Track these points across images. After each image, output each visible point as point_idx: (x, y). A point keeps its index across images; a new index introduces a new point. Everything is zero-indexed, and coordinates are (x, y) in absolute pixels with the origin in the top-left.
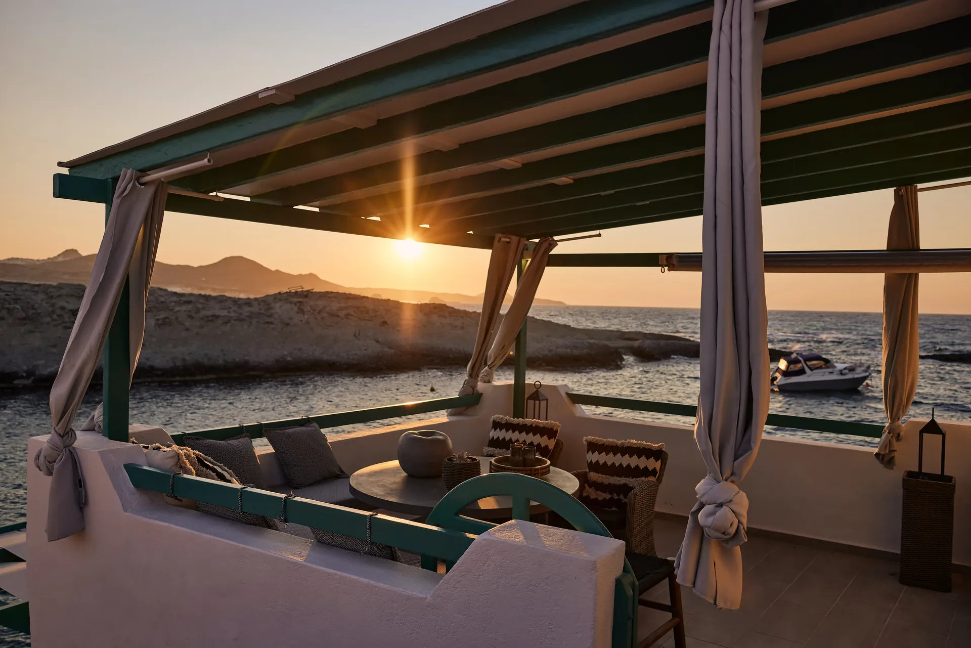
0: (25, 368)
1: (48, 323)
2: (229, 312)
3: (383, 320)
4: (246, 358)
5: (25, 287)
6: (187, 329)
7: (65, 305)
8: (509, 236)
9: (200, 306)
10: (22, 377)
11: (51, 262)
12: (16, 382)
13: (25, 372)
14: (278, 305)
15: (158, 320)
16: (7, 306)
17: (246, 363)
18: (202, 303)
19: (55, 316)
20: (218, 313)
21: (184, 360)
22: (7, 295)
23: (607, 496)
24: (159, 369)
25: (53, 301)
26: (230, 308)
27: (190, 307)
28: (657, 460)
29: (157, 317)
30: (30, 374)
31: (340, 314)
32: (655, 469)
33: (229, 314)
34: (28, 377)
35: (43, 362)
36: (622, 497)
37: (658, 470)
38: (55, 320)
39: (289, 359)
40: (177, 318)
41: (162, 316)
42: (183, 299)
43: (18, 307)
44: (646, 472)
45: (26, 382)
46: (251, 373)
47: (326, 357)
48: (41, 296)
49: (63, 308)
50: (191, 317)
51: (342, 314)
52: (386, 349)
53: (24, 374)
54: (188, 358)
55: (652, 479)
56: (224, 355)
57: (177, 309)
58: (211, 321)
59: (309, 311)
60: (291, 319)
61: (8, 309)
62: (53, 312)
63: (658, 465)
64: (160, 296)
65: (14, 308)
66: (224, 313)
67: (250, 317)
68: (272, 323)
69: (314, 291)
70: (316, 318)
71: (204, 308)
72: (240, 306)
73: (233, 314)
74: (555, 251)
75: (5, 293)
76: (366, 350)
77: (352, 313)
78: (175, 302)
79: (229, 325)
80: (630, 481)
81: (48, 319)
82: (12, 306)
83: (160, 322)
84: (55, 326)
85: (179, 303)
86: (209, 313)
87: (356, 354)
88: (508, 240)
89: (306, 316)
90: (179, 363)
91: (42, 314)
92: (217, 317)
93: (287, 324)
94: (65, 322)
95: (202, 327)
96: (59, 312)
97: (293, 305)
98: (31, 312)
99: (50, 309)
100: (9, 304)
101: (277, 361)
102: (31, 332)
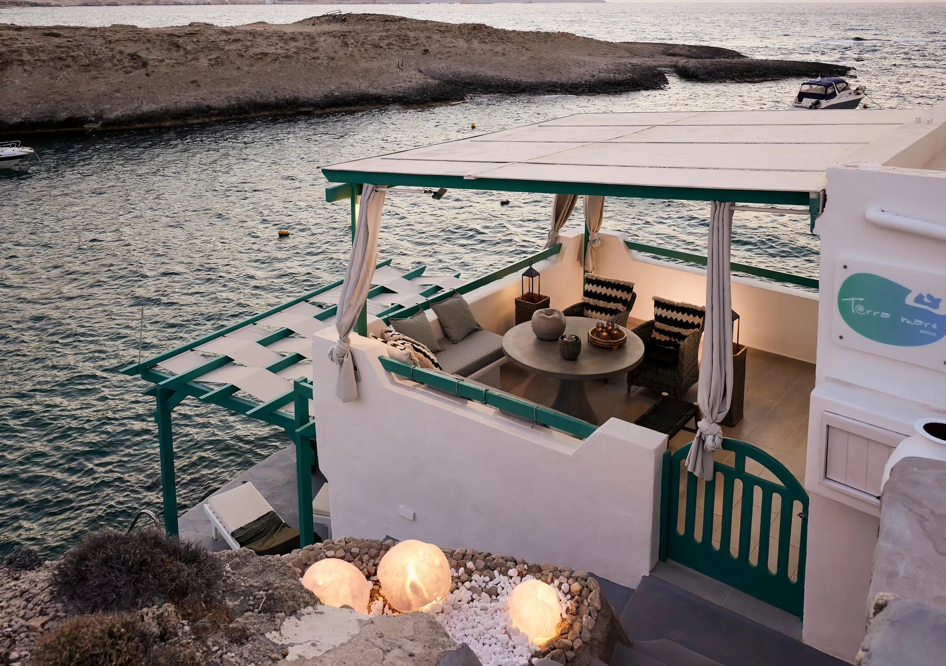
0: (93, 112)
1: (110, 69)
2: (277, 49)
3: (424, 48)
5: (83, 31)
6: (239, 68)
7: (123, 48)
9: (248, 44)
10: (91, 121)
12: (86, 126)
13: (93, 116)
14: (322, 39)
15: (210, 60)
16: (72, 54)
17: (297, 99)
18: (250, 41)
19: (115, 61)
20: (266, 50)
22: (68, 41)
23: (668, 339)
24: (214, 109)
25: (112, 46)
26: (277, 44)
27: (238, 45)
28: (700, 317)
29: (210, 57)
30: (98, 118)
31: (381, 45)
32: (699, 324)
33: (276, 51)
34: (96, 122)
35: (109, 106)
36: (677, 340)
37: (701, 323)
38: (115, 65)
39: (337, 94)
40: (228, 57)
41: (214, 56)
42: (232, 37)
43: (82, 54)
44: (692, 326)
45: (96, 126)
46: (303, 109)
47: (372, 91)
48: (100, 41)
49: (121, 52)
50: (241, 56)
51: (383, 44)
52: (430, 80)
53: (93, 119)
55: (696, 330)
56: (275, 92)
57: (227, 48)
58: (261, 58)
59: (353, 44)
60: (336, 52)
61: (72, 56)
62: (113, 57)
63: (701, 321)
64: (210, 35)
65: (78, 55)
66: (271, 50)
67: (297, 53)
68: (318, 58)
69: (351, 14)
70: (360, 51)
71: (252, 46)
72: (286, 42)
73: (280, 51)
75: (67, 39)
76: (410, 82)
77: (394, 42)
78: (224, 41)
79: (278, 62)
80: (683, 332)
81: (109, 64)
82: (75, 54)
83: (213, 63)
84: (117, 71)
86: (258, 51)
87: (401, 87)
89: (350, 49)
90: (233, 103)
91: (103, 60)
92: (266, 54)
93: (333, 59)
94: (126, 67)
95: (252, 66)
96: (118, 56)
98: (93, 57)
99: (110, 54)
100: (74, 52)
101: (326, 96)
102: (95, 78)
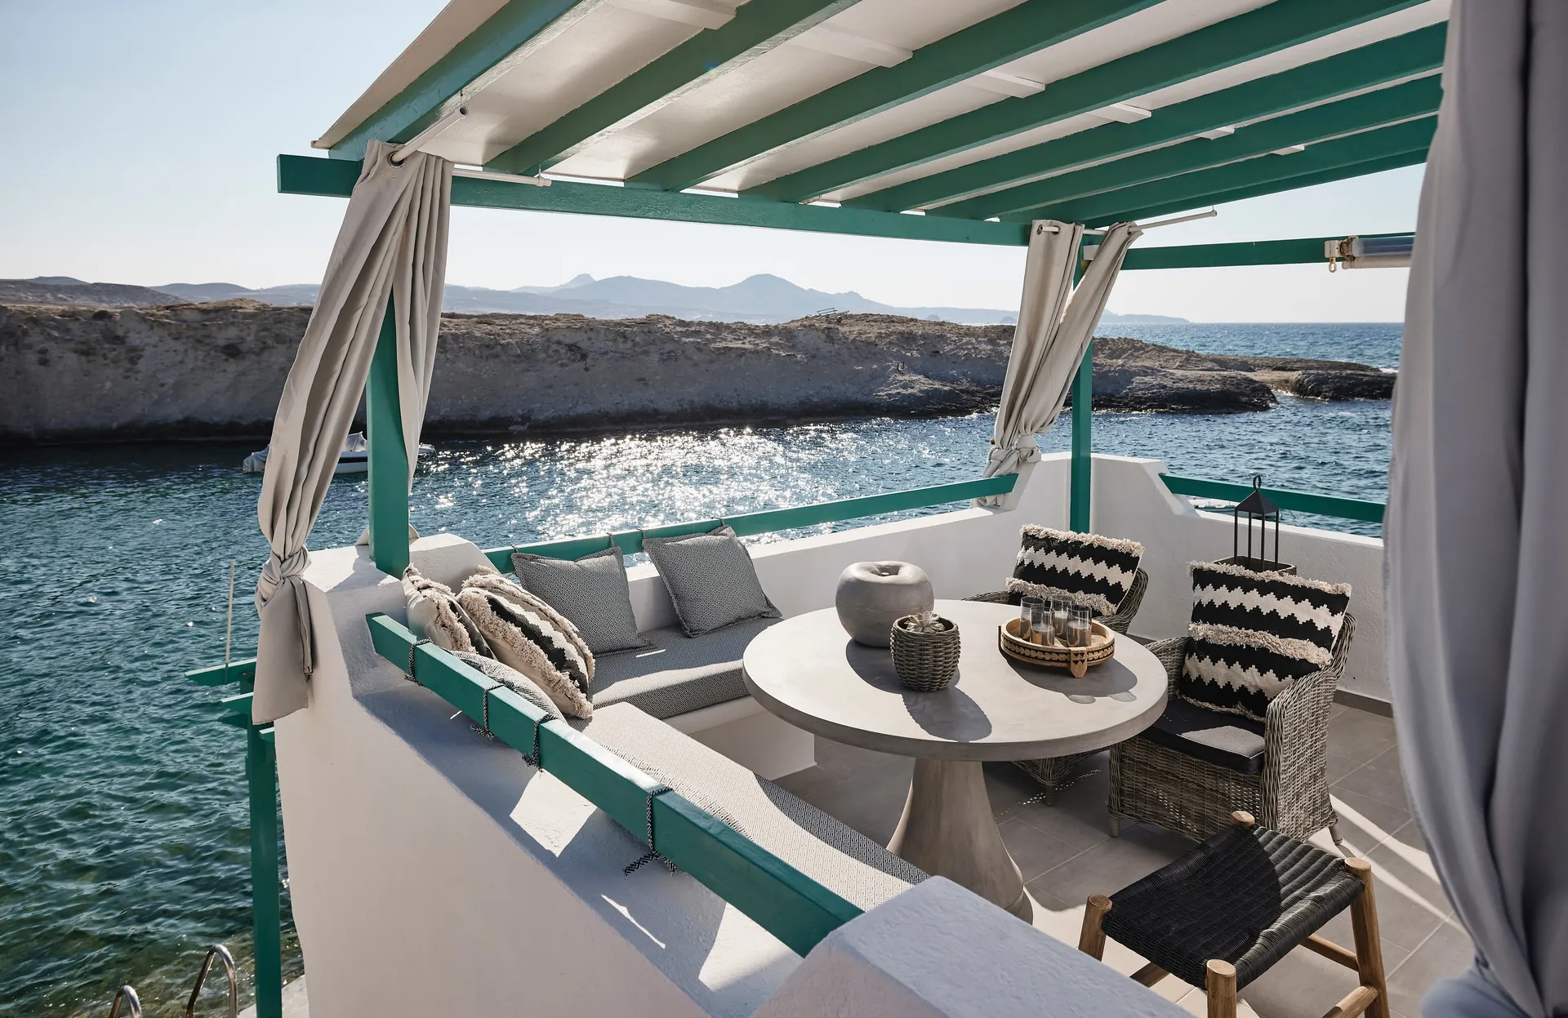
0: (520, 412)
1: (543, 361)
2: (744, 344)
3: (933, 350)
4: (765, 399)
6: (696, 365)
7: (561, 338)
8: (1055, 222)
9: (710, 337)
10: (517, 423)
11: (564, 290)
12: (511, 428)
13: (521, 417)
14: (802, 333)
15: (662, 354)
16: (503, 342)
17: (764, 404)
18: (713, 334)
19: (551, 353)
20: (731, 345)
21: (692, 401)
22: (501, 329)
25: (549, 335)
26: (745, 338)
27: (698, 337)
29: (662, 351)
30: (525, 419)
31: (878, 344)
32: (1327, 630)
33: (743, 346)
34: (523, 423)
35: (539, 405)
37: (1335, 632)
38: (552, 356)
39: (816, 400)
40: (683, 352)
41: (666, 350)
42: (692, 329)
43: (514, 343)
45: (522, 428)
47: (860, 398)
48: (537, 330)
49: (558, 342)
50: (699, 350)
51: (882, 342)
52: (938, 387)
53: (520, 420)
54: (696, 400)
56: (738, 395)
57: (684, 341)
59: (840, 339)
60: (817, 349)
61: (502, 345)
62: (549, 347)
65: (508, 343)
66: (738, 345)
67: (769, 348)
68: (795, 355)
69: (849, 313)
71: (714, 340)
72: (757, 336)
73: (748, 347)
74: (1137, 244)
75: (499, 327)
76: (912, 388)
77: (895, 341)
78: (682, 332)
79: (743, 358)
81: (544, 356)
83: (665, 357)
84: (552, 363)
85: (687, 334)
86: (721, 345)
87: (899, 394)
88: (1056, 230)
89: (836, 346)
90: (686, 407)
91: (537, 350)
92: (731, 350)
93: (814, 357)
94: (562, 359)
95: (712, 362)
96: (555, 347)
97: (820, 332)
98: (526, 348)
99: (546, 344)
100: (505, 340)
101: (802, 403)
102: (526, 370)
